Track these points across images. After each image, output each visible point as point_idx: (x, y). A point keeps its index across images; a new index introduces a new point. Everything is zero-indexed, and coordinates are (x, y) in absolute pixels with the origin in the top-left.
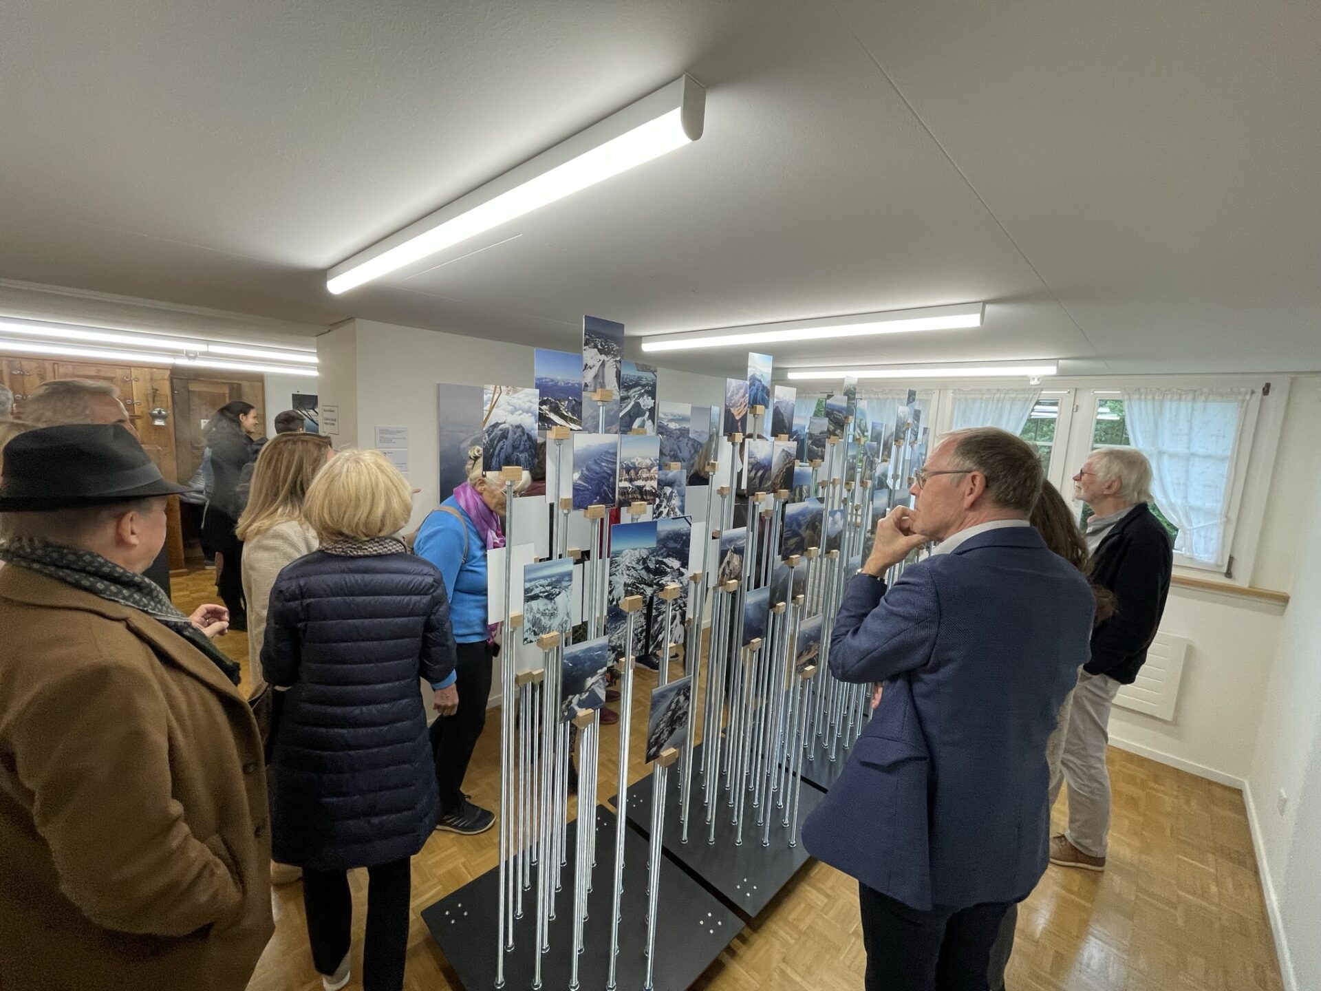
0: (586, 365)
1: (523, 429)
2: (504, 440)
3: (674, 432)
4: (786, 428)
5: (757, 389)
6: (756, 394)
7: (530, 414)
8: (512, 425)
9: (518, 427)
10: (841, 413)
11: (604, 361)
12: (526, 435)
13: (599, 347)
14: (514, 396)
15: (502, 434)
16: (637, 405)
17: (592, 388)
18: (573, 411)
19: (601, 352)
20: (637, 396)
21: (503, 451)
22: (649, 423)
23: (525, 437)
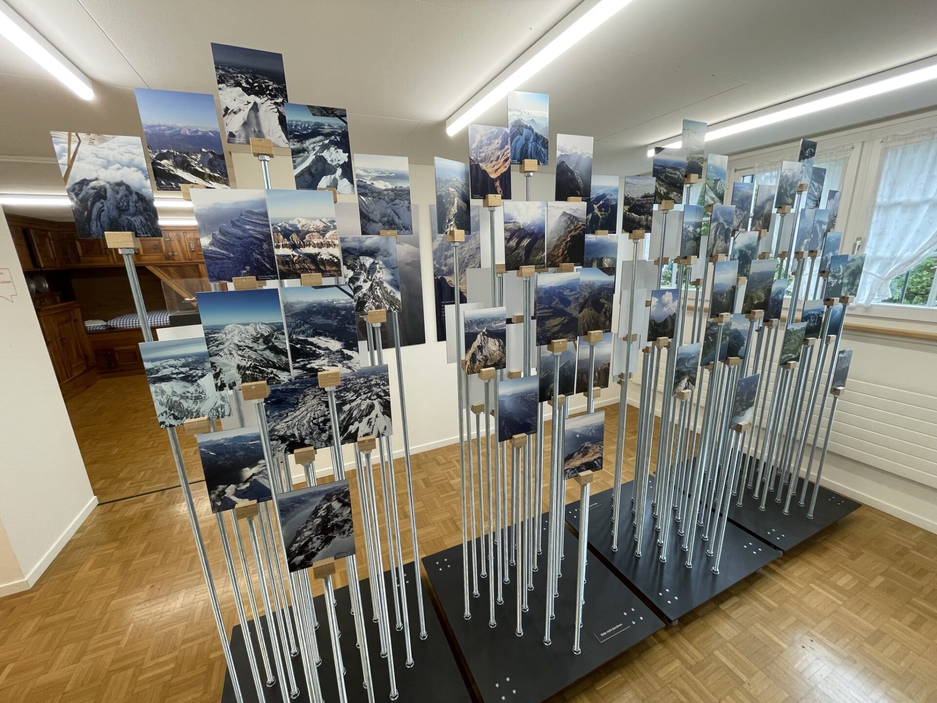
0: (227, 109)
1: (128, 188)
2: (102, 201)
3: (385, 192)
4: (579, 189)
5: (527, 140)
6: (526, 145)
7: (133, 169)
8: (108, 183)
9: (120, 184)
10: (678, 169)
11: (255, 104)
12: (134, 195)
13: (244, 85)
14: (101, 146)
15: (96, 193)
16: (320, 160)
17: (242, 140)
18: (211, 165)
19: (248, 91)
20: (317, 148)
21: (103, 214)
22: (344, 183)
23: (134, 197)
